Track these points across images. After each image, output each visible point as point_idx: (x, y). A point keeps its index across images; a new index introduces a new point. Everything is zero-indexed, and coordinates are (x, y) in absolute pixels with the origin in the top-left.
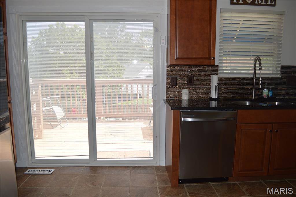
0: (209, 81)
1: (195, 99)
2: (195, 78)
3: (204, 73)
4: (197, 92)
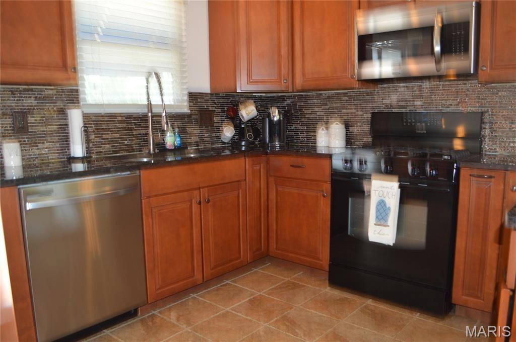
0: (62, 122)
1: (37, 165)
2: (31, 117)
3: (50, 106)
4: (38, 149)
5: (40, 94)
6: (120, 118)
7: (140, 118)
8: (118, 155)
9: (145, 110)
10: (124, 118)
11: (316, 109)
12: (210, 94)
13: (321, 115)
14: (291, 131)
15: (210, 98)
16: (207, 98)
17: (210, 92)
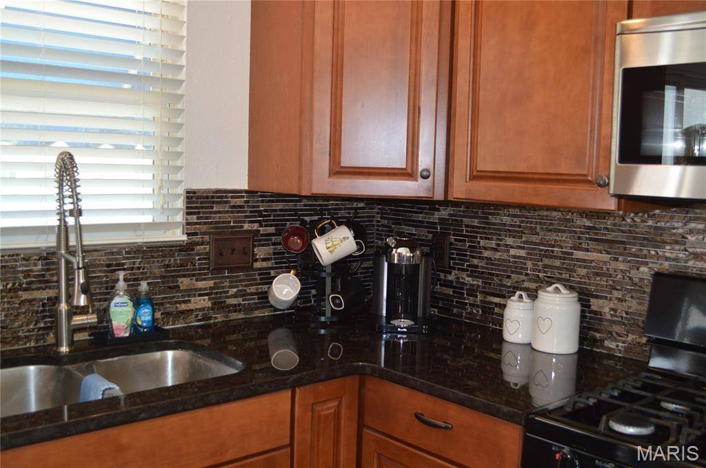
11: (510, 241)
12: (246, 192)
13: (519, 257)
14: (448, 284)
15: (246, 202)
16: (239, 202)
17: (246, 188)
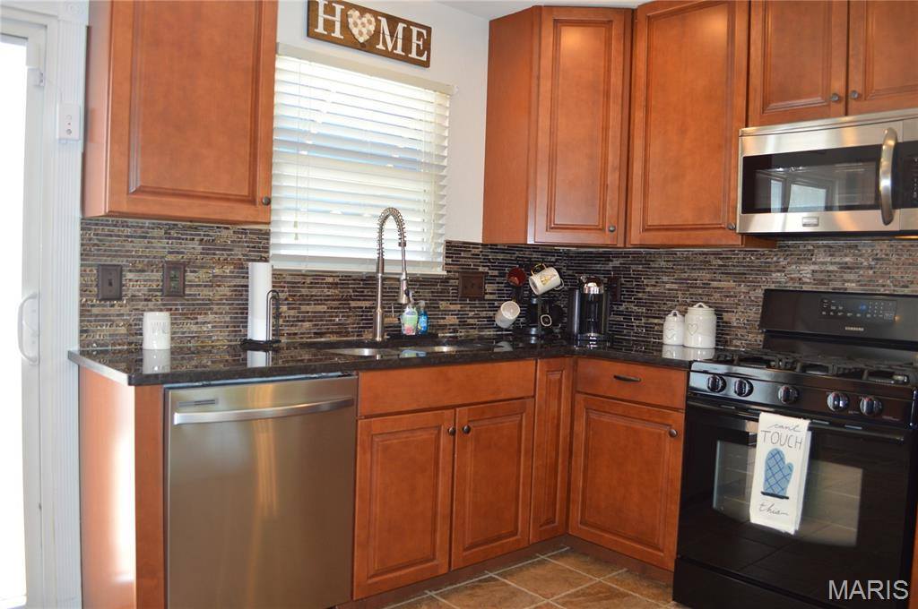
0: (239, 282)
1: (192, 349)
2: (191, 272)
3: (223, 254)
4: (197, 323)
5: (208, 235)
6: (331, 280)
7: (362, 280)
8: (323, 340)
9: (373, 269)
10: (337, 280)
11: (665, 279)
12: (482, 245)
13: (672, 290)
14: (619, 313)
15: (481, 252)
16: (476, 251)
17: (481, 242)
